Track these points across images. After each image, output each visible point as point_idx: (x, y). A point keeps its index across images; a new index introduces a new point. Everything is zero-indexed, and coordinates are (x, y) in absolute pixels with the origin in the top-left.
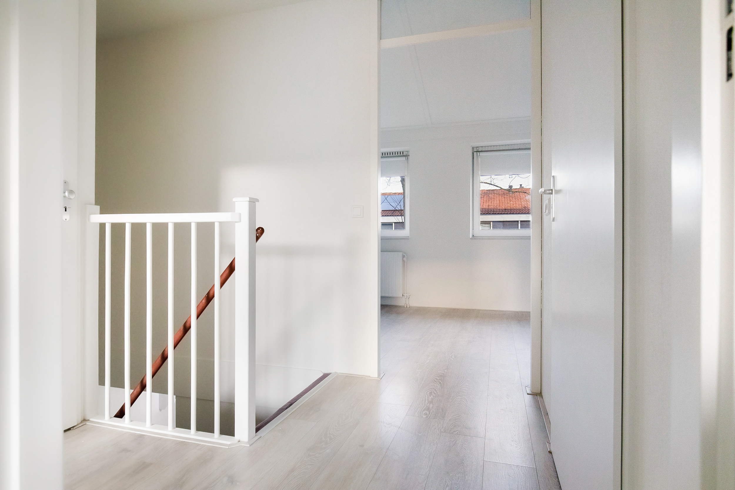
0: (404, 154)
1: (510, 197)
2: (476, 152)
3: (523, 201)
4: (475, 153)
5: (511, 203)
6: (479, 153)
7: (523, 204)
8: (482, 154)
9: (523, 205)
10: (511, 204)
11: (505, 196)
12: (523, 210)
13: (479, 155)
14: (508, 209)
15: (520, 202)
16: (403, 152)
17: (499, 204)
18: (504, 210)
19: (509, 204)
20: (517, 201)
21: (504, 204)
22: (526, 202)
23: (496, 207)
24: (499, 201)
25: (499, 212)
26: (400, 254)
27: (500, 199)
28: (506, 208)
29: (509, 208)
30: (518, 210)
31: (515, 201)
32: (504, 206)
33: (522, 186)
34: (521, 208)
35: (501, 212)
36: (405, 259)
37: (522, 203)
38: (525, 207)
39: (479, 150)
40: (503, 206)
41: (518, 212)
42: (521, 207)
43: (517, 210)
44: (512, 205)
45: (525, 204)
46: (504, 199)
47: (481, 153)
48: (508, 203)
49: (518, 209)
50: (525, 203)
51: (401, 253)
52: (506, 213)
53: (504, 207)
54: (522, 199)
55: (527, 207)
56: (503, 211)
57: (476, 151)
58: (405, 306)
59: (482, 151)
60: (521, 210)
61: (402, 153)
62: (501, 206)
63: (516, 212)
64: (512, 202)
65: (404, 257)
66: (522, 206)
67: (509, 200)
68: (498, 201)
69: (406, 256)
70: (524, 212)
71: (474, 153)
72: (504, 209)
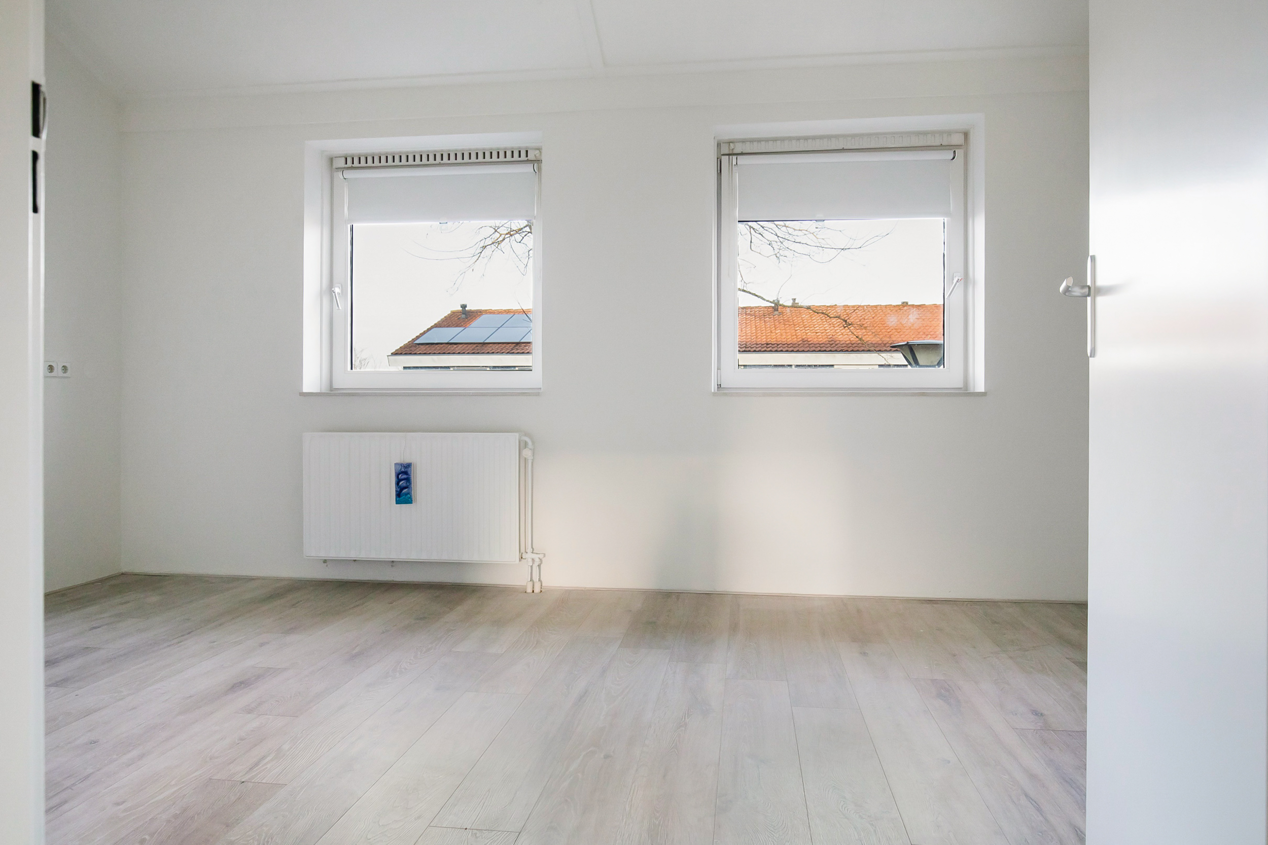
0: (531, 156)
1: (776, 321)
2: (729, 155)
3: (798, 328)
4: (725, 159)
5: (777, 332)
6: (734, 157)
7: (799, 333)
8: (742, 160)
9: (800, 336)
10: (778, 334)
11: (766, 319)
12: (799, 345)
13: (734, 163)
14: (772, 343)
15: (794, 331)
16: (527, 151)
17: (755, 334)
18: (765, 345)
19: (774, 334)
20: (788, 328)
21: (765, 334)
22: (804, 331)
23: (750, 339)
24: (756, 329)
25: (756, 348)
26: (514, 438)
27: (757, 324)
28: (768, 340)
29: (773, 341)
30: (791, 345)
31: (783, 328)
32: (765, 337)
33: (796, 302)
34: (796, 342)
35: (760, 349)
36: (527, 453)
37: (797, 332)
38: (803, 339)
39: (735, 151)
40: (763, 338)
41: (790, 349)
42: (795, 339)
43: (789, 346)
44: (779, 337)
45: (803, 334)
46: (763, 324)
47: (739, 157)
48: (771, 332)
49: (790, 343)
50: (802, 332)
51: (517, 435)
52: (769, 349)
53: (765, 340)
54: (798, 325)
55: (806, 339)
56: (762, 346)
57: (727, 152)
58: (529, 590)
59: (742, 154)
60: (797, 345)
61: (523, 154)
62: (759, 337)
63: (787, 349)
64: (779, 331)
65: (522, 445)
66: (798, 337)
67: (773, 326)
68: (754, 329)
69: (530, 443)
70: (801, 349)
71: (723, 157)
72: (765, 342)
